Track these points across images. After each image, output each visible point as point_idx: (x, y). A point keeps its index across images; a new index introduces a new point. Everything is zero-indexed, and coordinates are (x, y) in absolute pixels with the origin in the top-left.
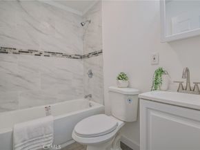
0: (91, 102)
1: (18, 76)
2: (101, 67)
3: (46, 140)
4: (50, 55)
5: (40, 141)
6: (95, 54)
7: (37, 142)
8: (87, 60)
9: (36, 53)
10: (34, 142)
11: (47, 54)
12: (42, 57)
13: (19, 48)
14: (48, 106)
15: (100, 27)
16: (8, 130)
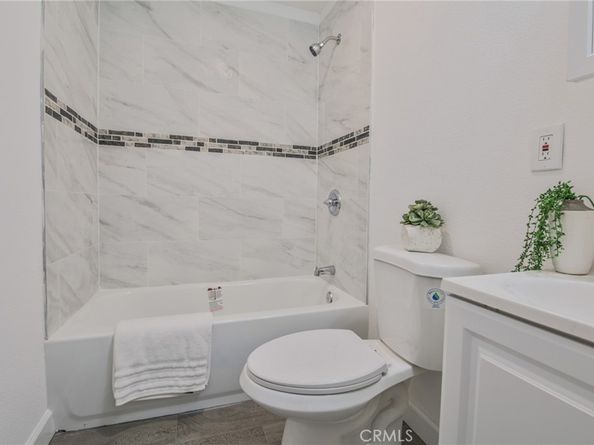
0: (331, 288)
1: (147, 203)
2: (364, 184)
3: (190, 373)
4: (225, 147)
5: (174, 374)
6: (350, 141)
7: (169, 374)
8: (328, 160)
9: (189, 144)
10: (160, 374)
11: (216, 146)
12: (204, 153)
13: (148, 132)
14: (214, 285)
15: (366, 50)
16: (104, 333)
